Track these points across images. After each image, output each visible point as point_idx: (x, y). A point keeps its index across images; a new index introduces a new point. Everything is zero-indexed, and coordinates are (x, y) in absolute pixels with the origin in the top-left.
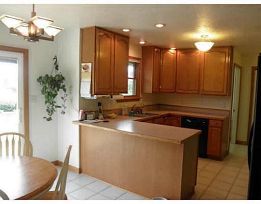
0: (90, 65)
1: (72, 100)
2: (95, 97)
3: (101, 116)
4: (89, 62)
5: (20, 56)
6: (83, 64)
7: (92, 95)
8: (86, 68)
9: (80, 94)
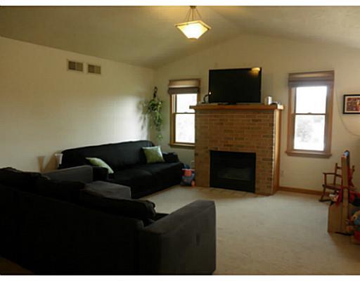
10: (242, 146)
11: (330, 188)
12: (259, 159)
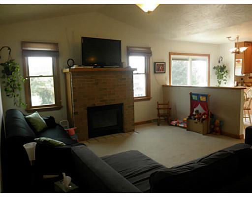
0: (241, 60)
1: (230, 77)
2: (244, 75)
3: (244, 85)
4: (241, 58)
5: (207, 58)
6: (236, 60)
7: (242, 74)
8: (238, 62)
9: (235, 74)
10: (115, 100)
11: (162, 116)
12: (125, 107)
